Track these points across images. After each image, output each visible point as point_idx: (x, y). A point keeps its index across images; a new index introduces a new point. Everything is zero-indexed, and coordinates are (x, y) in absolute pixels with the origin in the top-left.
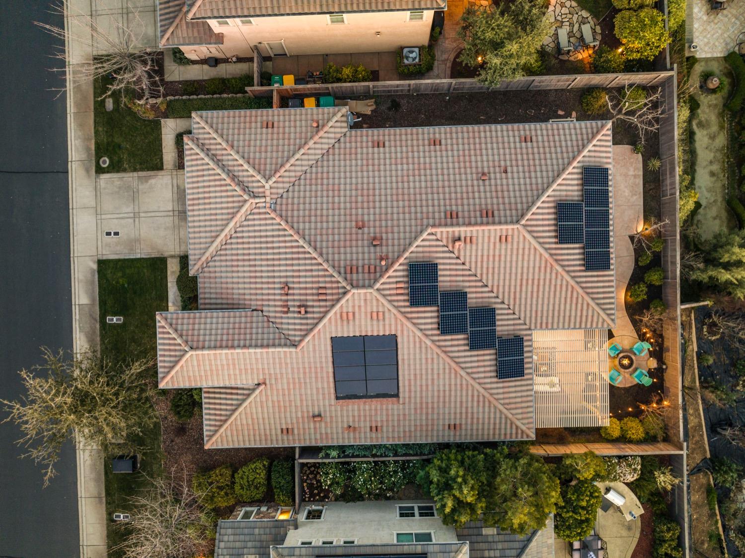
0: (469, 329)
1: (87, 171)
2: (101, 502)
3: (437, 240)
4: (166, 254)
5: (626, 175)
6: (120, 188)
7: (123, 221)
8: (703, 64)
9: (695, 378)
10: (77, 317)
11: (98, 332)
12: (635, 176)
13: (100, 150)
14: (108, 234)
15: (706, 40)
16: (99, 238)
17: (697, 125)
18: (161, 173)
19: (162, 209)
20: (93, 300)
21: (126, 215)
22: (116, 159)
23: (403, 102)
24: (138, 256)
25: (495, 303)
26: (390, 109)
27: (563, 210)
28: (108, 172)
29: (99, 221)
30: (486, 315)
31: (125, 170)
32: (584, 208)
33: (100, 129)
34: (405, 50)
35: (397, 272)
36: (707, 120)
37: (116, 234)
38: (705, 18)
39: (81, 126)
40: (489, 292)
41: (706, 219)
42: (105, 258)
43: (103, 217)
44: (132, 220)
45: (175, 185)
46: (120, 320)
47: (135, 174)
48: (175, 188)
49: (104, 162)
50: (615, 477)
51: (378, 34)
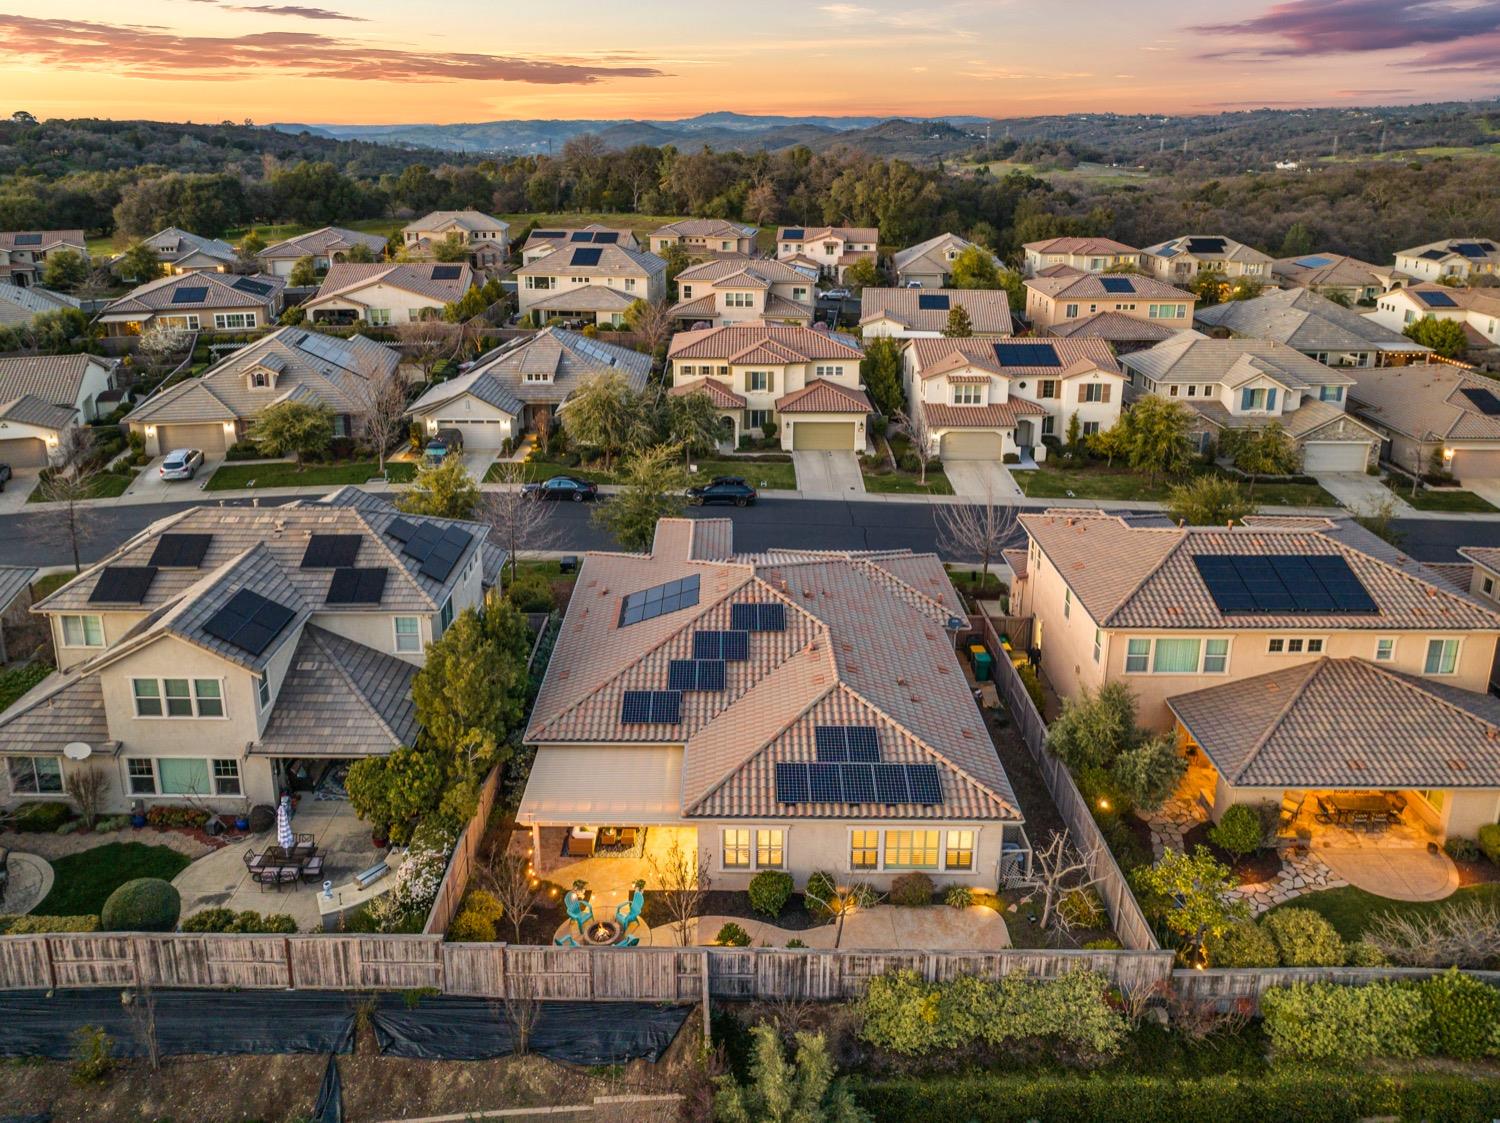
3: (814, 635)
32: (872, 764)
51: (1078, 670)
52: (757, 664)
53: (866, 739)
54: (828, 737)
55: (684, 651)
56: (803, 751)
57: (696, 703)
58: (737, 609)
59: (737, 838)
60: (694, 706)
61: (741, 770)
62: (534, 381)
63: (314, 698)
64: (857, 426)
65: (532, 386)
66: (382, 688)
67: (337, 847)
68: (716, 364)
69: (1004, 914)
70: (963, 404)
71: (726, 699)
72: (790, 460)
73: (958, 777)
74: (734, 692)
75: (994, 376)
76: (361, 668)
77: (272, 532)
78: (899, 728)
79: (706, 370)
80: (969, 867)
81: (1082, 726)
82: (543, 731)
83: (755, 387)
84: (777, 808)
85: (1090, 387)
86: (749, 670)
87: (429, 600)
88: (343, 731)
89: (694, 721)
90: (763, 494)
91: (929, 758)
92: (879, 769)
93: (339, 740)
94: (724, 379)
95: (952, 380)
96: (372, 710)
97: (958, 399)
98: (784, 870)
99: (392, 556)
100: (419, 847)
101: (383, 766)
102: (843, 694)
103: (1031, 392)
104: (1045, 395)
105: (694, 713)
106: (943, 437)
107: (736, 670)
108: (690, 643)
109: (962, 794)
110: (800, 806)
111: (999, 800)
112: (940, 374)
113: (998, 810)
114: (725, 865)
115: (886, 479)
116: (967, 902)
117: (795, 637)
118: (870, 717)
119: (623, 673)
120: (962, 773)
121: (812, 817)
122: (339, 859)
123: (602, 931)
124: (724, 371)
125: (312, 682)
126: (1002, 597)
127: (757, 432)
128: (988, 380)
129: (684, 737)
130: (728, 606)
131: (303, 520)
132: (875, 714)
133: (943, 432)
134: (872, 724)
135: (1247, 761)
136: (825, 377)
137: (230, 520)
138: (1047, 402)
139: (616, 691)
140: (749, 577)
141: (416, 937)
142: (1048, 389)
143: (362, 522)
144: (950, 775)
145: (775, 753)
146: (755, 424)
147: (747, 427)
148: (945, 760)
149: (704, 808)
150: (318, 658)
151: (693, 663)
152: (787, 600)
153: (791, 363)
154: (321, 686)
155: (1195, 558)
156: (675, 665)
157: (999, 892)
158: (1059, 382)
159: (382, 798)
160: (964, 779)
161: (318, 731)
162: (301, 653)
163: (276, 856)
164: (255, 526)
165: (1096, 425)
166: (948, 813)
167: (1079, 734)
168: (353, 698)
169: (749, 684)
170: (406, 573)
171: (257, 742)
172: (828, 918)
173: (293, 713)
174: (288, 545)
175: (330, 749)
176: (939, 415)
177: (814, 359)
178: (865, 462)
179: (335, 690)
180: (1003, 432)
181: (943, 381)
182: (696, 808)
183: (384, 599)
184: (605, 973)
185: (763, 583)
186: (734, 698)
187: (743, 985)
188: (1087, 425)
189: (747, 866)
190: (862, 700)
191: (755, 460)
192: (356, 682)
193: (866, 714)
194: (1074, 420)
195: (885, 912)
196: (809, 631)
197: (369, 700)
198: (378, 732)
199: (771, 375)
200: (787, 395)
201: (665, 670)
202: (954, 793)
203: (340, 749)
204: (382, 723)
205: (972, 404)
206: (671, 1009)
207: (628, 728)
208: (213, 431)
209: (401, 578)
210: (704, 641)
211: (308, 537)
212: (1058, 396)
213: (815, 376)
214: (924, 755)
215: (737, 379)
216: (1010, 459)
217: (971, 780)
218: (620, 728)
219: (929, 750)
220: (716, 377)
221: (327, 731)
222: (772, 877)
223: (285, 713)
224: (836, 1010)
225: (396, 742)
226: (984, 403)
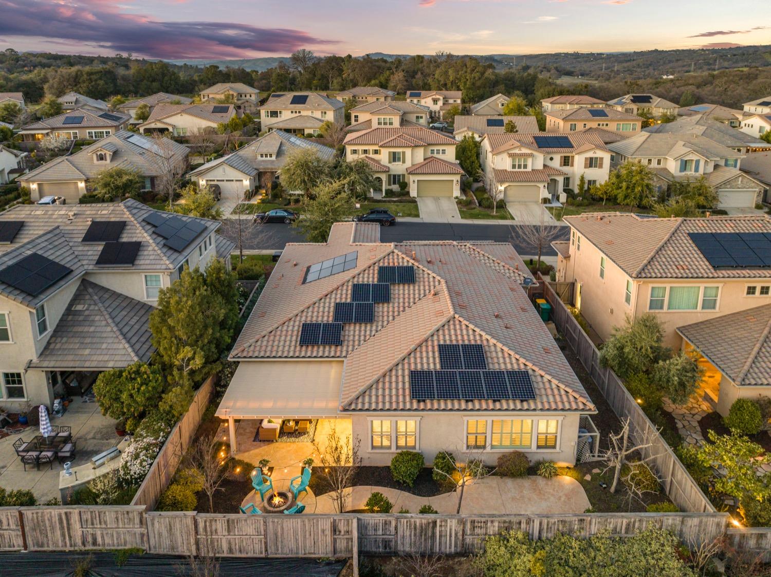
51: (612, 312)
52: (396, 305)
53: (476, 353)
54: (447, 352)
55: (346, 296)
56: (431, 362)
57: (352, 331)
58: (382, 270)
59: (381, 425)
60: (352, 333)
61: (384, 376)
62: (264, 158)
63: (80, 329)
64: (455, 182)
65: (263, 161)
66: (132, 323)
67: (91, 435)
68: (371, 148)
69: (582, 482)
70: (517, 170)
71: (374, 328)
72: (415, 202)
73: (545, 380)
74: (380, 323)
75: (535, 153)
76: (118, 310)
77: (65, 220)
78: (499, 345)
79: (365, 152)
80: (554, 447)
81: (629, 344)
82: (243, 351)
83: (394, 160)
84: (411, 403)
85: (591, 159)
86: (391, 309)
87: (168, 262)
88: (99, 352)
89: (351, 343)
90: (399, 220)
91: (522, 366)
92: (487, 374)
93: (95, 358)
94: (376, 157)
95: (510, 155)
96: (121, 337)
97: (514, 166)
98: (417, 450)
99: (145, 235)
100: (141, 435)
101: (120, 375)
102: (457, 322)
103: (556, 163)
104: (564, 165)
105: (351, 338)
106: (505, 188)
107: (382, 309)
108: (349, 292)
109: (549, 392)
110: (428, 402)
111: (577, 396)
112: (503, 152)
113: (577, 403)
114: (373, 447)
115: (473, 211)
116: (553, 473)
117: (422, 288)
118: (478, 338)
119: (302, 311)
120: (548, 377)
121: (437, 410)
122: (90, 445)
123: (277, 500)
124: (376, 152)
125: (81, 318)
126: (551, 273)
127: (396, 188)
128: (531, 155)
129: (344, 354)
130: (376, 268)
131: (88, 212)
132: (481, 336)
133: (506, 185)
134: (479, 342)
135: (746, 368)
136: (435, 155)
137: (38, 213)
138: (566, 169)
139: (297, 323)
140: (390, 250)
141: (125, 508)
142: (566, 161)
143: (128, 213)
144: (539, 379)
145: (409, 364)
146: (394, 183)
147: (390, 184)
148: (534, 368)
149: (357, 404)
150: (88, 302)
151: (350, 305)
152: (416, 264)
153: (416, 146)
154: (87, 321)
155: (689, 234)
156: (339, 307)
157: (576, 466)
158: (573, 157)
159: (117, 399)
160: (550, 381)
161: (81, 352)
162: (76, 299)
163: (40, 444)
164: (54, 217)
165: (595, 182)
166: (540, 407)
167: (626, 350)
168: (109, 329)
169: (391, 318)
170: (154, 245)
171: (35, 360)
172: (452, 487)
173: (65, 339)
174: (75, 228)
175: (87, 364)
176: (502, 176)
177: (429, 145)
178: (459, 202)
179: (97, 324)
180: (541, 185)
181: (505, 156)
182: (351, 404)
183: (137, 262)
184: (276, 534)
185: (400, 253)
186: (380, 328)
187: (386, 543)
188: (590, 182)
189: (389, 448)
190: (471, 326)
191: (395, 202)
192: (113, 319)
193: (474, 336)
194: (582, 179)
195: (494, 481)
196: (432, 284)
197: (120, 330)
198: (123, 352)
199: (404, 153)
200: (413, 165)
201: (332, 309)
202: (543, 392)
203: (94, 364)
204: (127, 345)
205: (522, 170)
206: (329, 563)
207: (304, 348)
208: (72, 186)
209: (150, 248)
210: (359, 290)
211: (89, 223)
212: (572, 165)
213: (429, 154)
214: (518, 365)
215: (384, 157)
216: (545, 201)
217: (555, 382)
218: (298, 348)
219: (522, 360)
220: (371, 155)
221: (87, 352)
222: (409, 456)
223: (59, 339)
224: (460, 563)
225: (136, 359)
226: (529, 169)
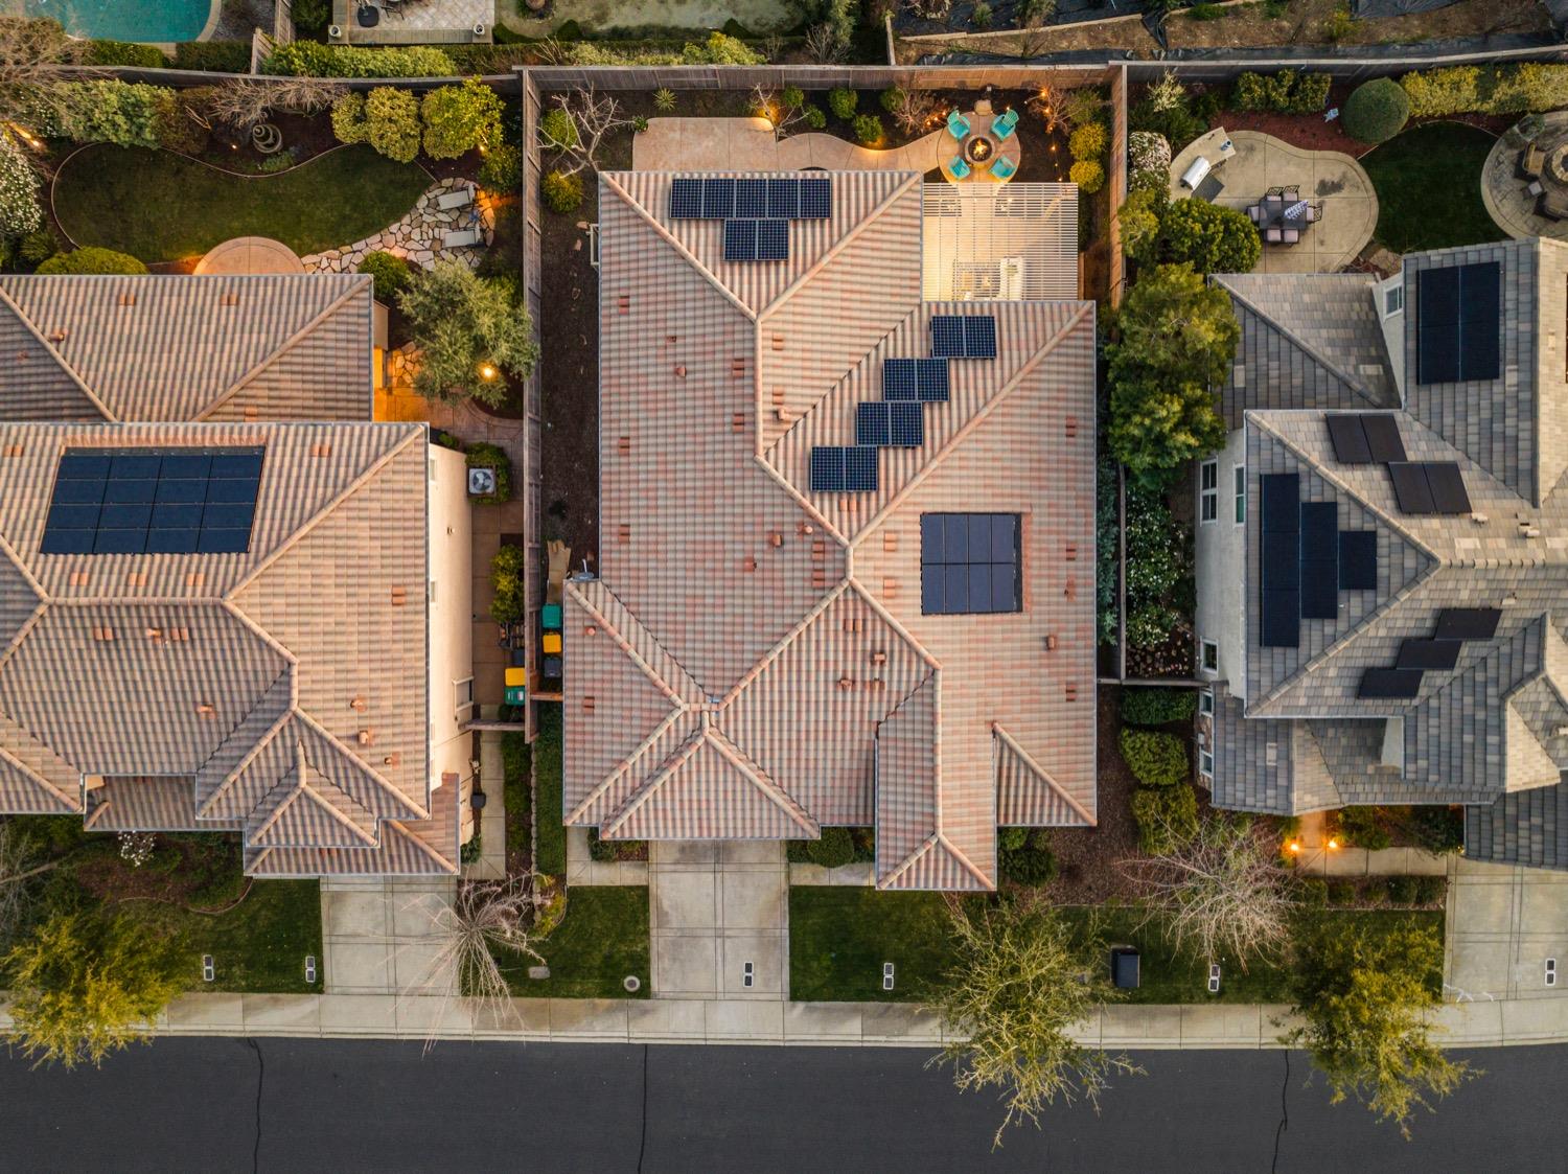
0: (917, 401)
1: (645, 1012)
2: (1188, 1012)
3: (776, 446)
4: (785, 887)
5: (681, 144)
6: (674, 960)
7: (729, 957)
8: (504, 13)
9: (1011, 37)
10: (883, 1038)
11: (908, 1005)
12: (683, 129)
13: (613, 990)
14: (748, 981)
15: (467, 9)
16: (754, 996)
17: (601, 24)
18: (653, 890)
19: (711, 891)
20: (855, 1010)
21: (719, 951)
22: (627, 965)
23: (553, 495)
24: (786, 932)
25: (877, 358)
26: (563, 517)
27: (737, 250)
28: (648, 978)
29: (728, 996)
30: (895, 373)
31: (647, 950)
32: (734, 218)
33: (578, 988)
34: (473, 490)
35: (825, 509)
36: (595, 8)
37: (749, 968)
38: (432, 10)
39: (571, 1020)
40: (859, 369)
41: (753, 12)
42: (787, 989)
43: (720, 989)
44: (728, 942)
45: (673, 867)
46: (889, 968)
47: (653, 932)
48: (679, 867)
49: (632, 984)
50: (1161, 174)
54: (775, 250)
58: (871, 486)
60: (916, 344)
78: (699, 264)
92: (727, 215)
102: (754, 305)
107: (871, 392)
108: (928, 429)
148: (659, 227)
151: (922, 398)
156: (943, 396)
160: (646, 208)
169: (855, 375)
185: (837, 534)
186: (873, 355)
201: (954, 389)
207: (986, 314)
